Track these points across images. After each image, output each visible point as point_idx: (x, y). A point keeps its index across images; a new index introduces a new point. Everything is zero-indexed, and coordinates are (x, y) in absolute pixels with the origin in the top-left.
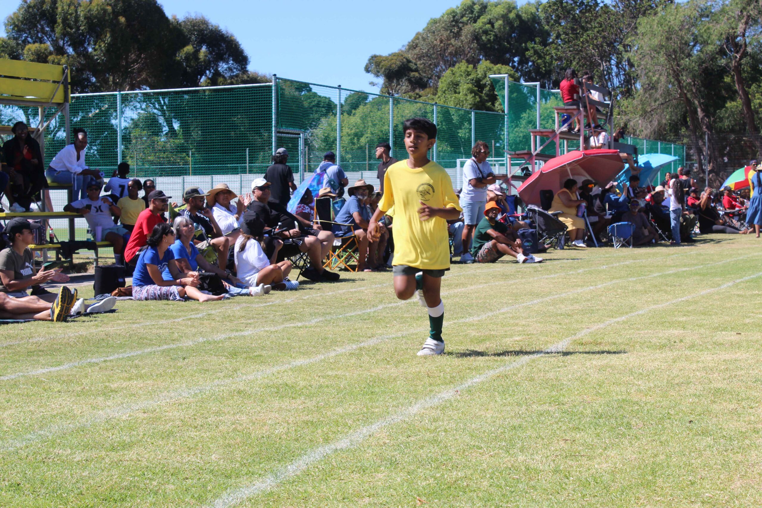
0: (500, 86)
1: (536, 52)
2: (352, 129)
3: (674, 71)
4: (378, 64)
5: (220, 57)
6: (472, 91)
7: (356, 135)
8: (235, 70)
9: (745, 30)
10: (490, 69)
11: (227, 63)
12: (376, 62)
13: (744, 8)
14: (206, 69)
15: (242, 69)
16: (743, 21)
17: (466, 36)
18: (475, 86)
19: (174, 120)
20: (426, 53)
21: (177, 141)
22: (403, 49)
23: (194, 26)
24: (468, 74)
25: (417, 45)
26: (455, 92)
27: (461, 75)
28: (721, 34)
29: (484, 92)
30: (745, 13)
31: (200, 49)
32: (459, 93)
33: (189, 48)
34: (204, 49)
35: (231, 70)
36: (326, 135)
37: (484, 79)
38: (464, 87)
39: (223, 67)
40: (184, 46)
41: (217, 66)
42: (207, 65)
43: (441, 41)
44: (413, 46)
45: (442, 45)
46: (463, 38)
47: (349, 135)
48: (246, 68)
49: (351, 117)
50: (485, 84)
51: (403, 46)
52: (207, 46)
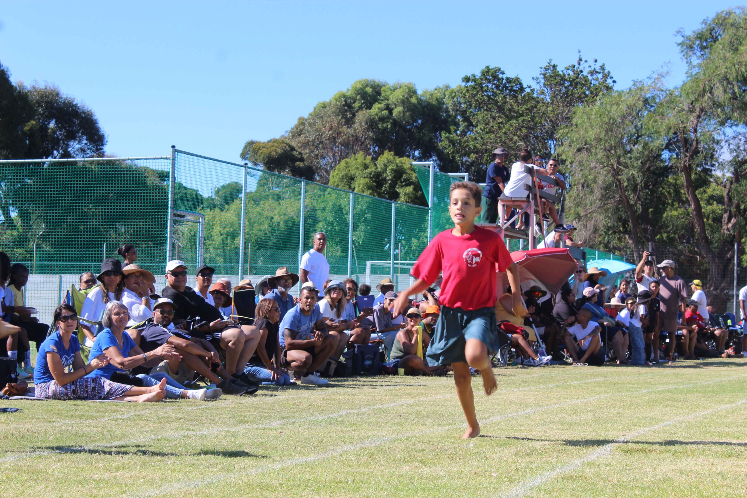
0: (402, 182)
1: (452, 142)
2: (224, 228)
3: (614, 170)
4: (255, 152)
5: (71, 136)
6: (369, 188)
7: (229, 234)
8: (88, 151)
9: (697, 126)
10: (390, 162)
11: (80, 142)
12: (254, 149)
13: (697, 100)
14: (53, 149)
15: (97, 150)
16: (694, 115)
17: (360, 124)
18: (374, 182)
19: (11, 208)
20: (313, 141)
21: (15, 233)
22: (286, 135)
23: (41, 97)
24: (366, 167)
25: (301, 131)
26: (350, 188)
27: (358, 168)
28: (670, 128)
29: (383, 189)
30: (697, 106)
31: (49, 123)
32: (354, 189)
33: (33, 122)
34: (52, 125)
35: (84, 151)
36: (193, 233)
37: (383, 172)
38: (360, 183)
39: (74, 146)
40: (29, 121)
41: (68, 145)
42: (55, 143)
43: (331, 129)
44: (298, 132)
45: (331, 132)
46: (356, 126)
47: (222, 235)
48: (102, 149)
49: (223, 213)
50: (385, 179)
51: (286, 132)
52: (56, 122)
